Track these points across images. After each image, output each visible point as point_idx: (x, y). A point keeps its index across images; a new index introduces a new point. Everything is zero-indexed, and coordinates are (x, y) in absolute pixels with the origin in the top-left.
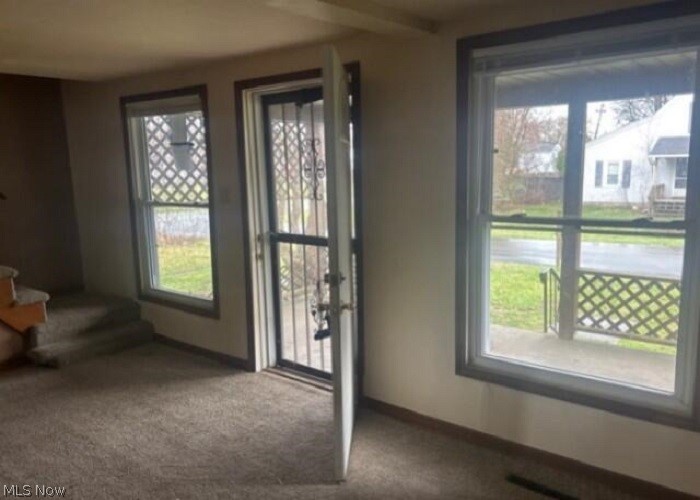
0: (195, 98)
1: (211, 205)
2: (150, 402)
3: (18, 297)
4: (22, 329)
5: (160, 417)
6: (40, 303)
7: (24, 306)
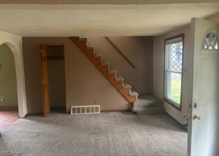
0: (181, 38)
1: (182, 73)
2: (151, 131)
3: (131, 94)
4: (131, 102)
5: (150, 137)
6: (136, 96)
7: (132, 96)
